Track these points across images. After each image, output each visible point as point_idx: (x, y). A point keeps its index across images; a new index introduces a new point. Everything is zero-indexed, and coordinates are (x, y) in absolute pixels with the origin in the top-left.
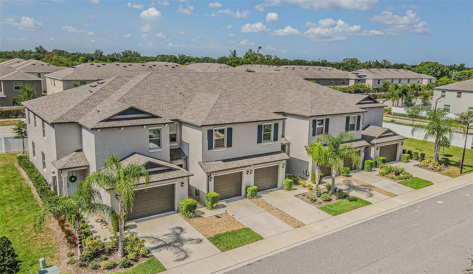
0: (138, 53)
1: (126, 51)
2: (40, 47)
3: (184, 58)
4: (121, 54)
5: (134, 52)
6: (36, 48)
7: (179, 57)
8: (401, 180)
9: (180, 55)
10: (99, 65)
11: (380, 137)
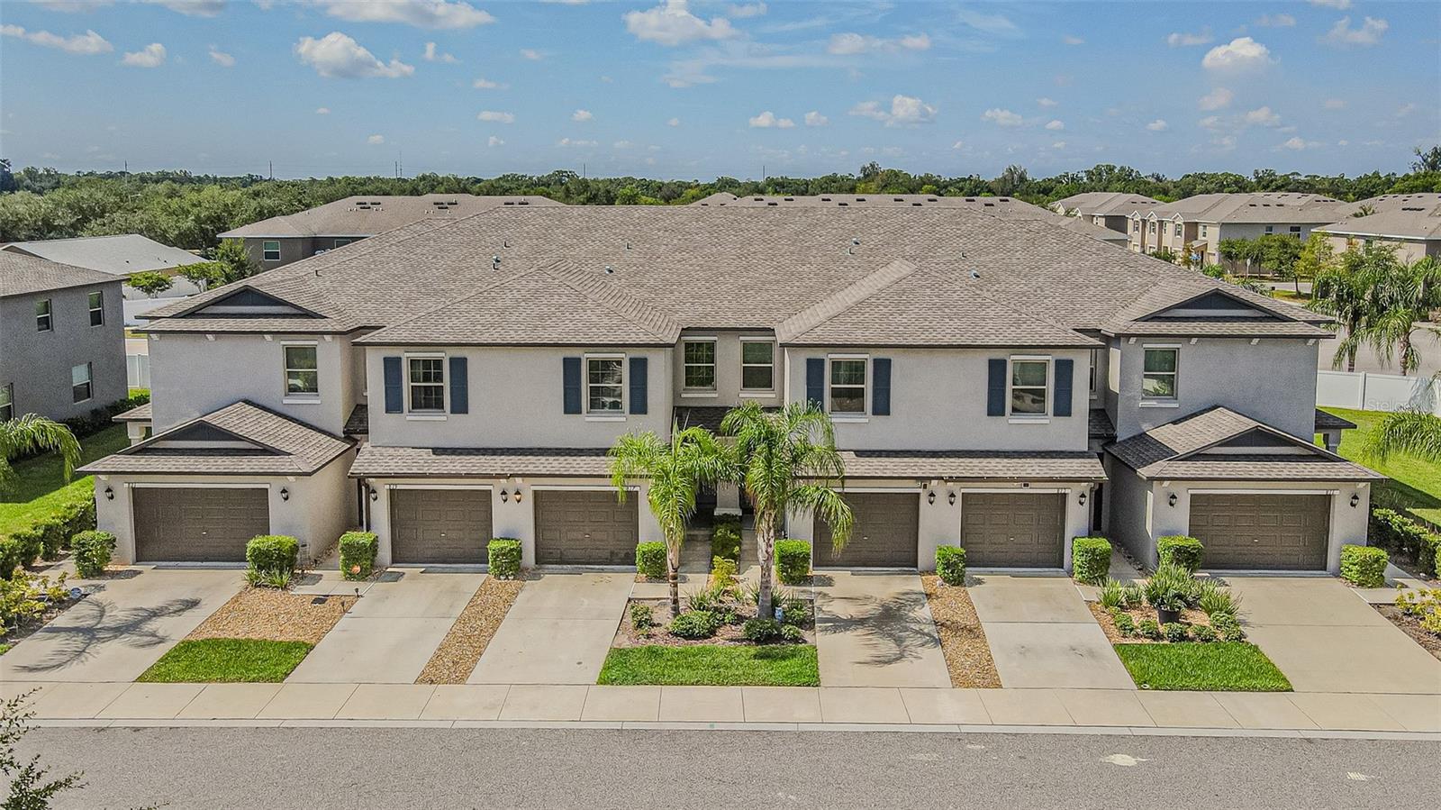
0: (1135, 171)
1: (1098, 166)
2: (872, 166)
3: (1272, 181)
4: (1084, 174)
5: (1122, 169)
6: (864, 169)
7: (1256, 178)
8: (1154, 639)
9: (1260, 171)
10: (990, 203)
11: (1198, 455)
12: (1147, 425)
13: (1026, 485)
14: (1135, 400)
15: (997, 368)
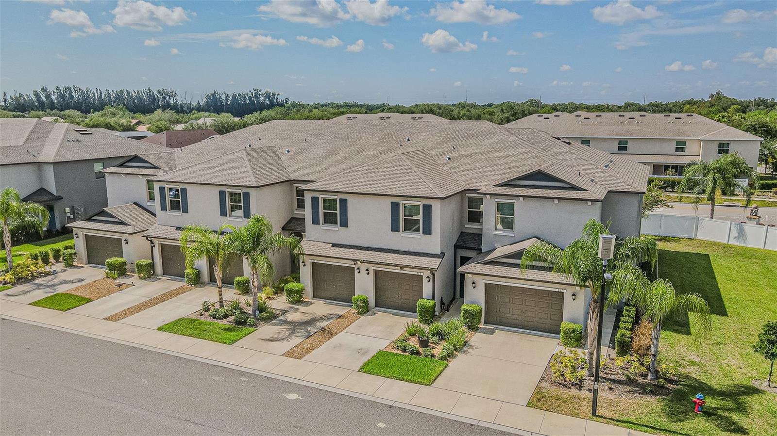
11: (492, 261)
12: (498, 244)
13: (401, 268)
14: (491, 230)
15: (395, 206)
